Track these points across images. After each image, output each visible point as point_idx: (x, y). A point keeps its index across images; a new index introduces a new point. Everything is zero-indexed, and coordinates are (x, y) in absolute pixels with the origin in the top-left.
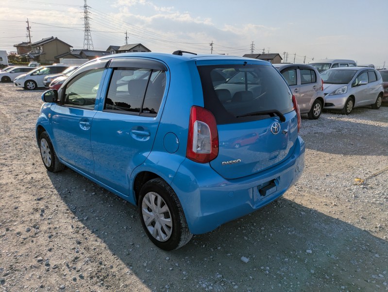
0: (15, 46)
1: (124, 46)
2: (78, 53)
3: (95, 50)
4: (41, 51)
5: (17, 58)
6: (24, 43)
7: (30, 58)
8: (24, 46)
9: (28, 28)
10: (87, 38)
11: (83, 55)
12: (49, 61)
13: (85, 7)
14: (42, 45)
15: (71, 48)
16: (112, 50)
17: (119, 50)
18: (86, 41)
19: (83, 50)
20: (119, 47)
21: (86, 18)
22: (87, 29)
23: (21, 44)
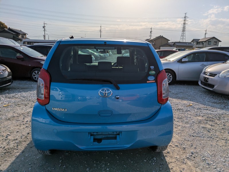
2: (173, 44)
9: (151, 32)
10: (183, 35)
11: (175, 45)
13: (185, 17)
14: (154, 40)
15: (169, 42)
16: (194, 41)
17: (199, 41)
18: (182, 37)
19: (175, 42)
21: (184, 24)
22: (184, 30)
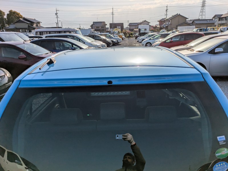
0: (158, 21)
1: (226, 14)
2: (191, 22)
3: (206, 19)
4: (170, 23)
5: (158, 27)
6: (163, 19)
7: (163, 28)
8: (162, 21)
9: (167, 10)
10: (202, 11)
11: (194, 23)
12: (172, 28)
14: (171, 19)
15: (187, 20)
16: (216, 17)
17: (222, 17)
19: (194, 20)
20: (222, 15)
22: (203, 5)
23: (161, 20)
